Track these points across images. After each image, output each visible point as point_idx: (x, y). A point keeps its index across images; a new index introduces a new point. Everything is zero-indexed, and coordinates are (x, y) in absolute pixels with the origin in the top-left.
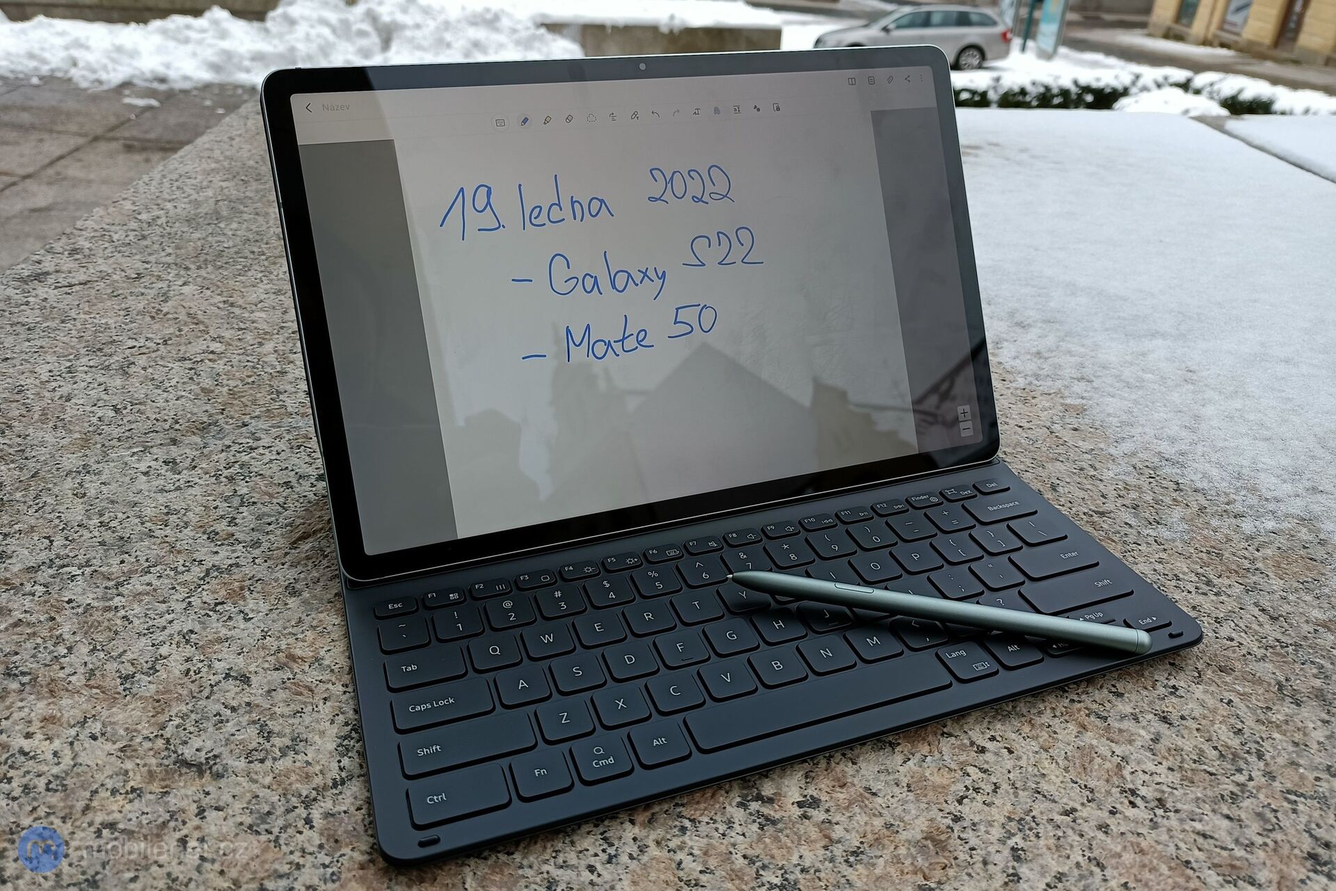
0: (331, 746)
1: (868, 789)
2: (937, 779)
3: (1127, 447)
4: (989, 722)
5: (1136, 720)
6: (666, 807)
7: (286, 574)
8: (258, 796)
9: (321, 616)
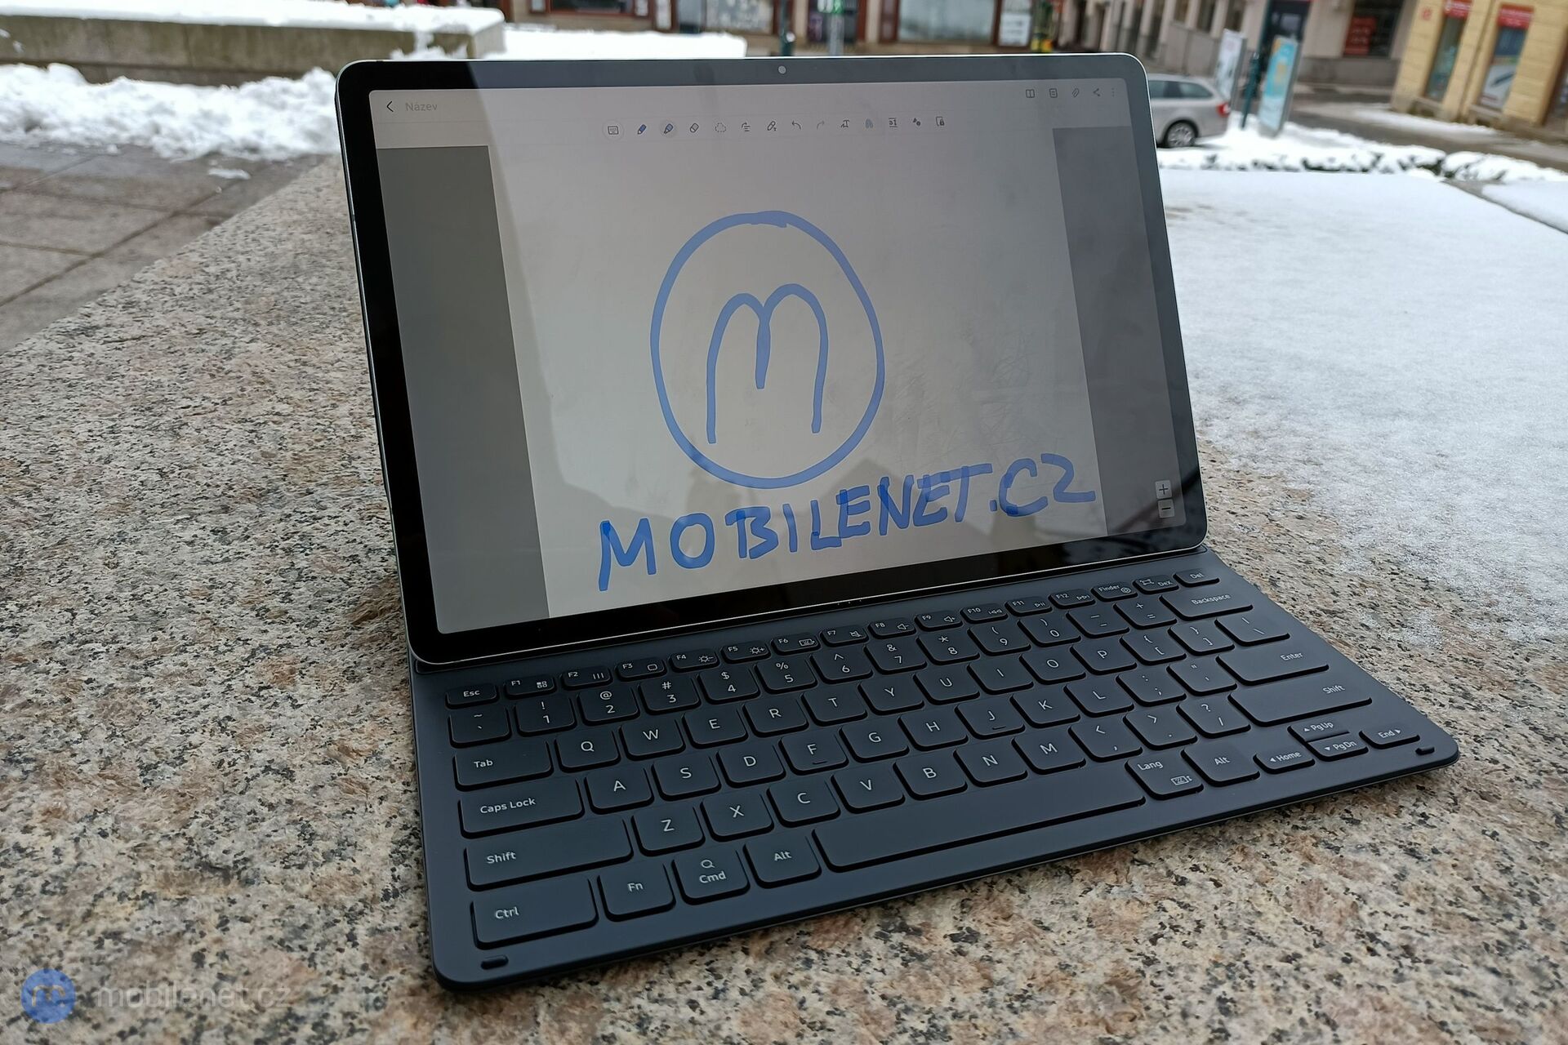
0: (385, 852)
1: (1038, 922)
2: (1125, 914)
3: (1364, 538)
4: (1191, 849)
5: (1376, 851)
6: (787, 935)
7: (344, 657)
8: (293, 907)
9: (384, 704)
